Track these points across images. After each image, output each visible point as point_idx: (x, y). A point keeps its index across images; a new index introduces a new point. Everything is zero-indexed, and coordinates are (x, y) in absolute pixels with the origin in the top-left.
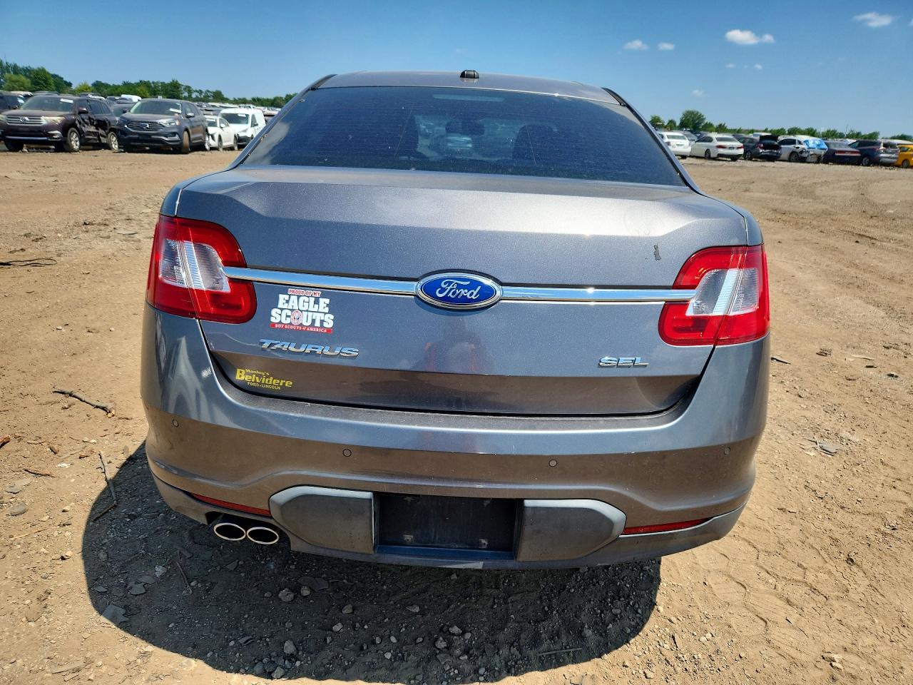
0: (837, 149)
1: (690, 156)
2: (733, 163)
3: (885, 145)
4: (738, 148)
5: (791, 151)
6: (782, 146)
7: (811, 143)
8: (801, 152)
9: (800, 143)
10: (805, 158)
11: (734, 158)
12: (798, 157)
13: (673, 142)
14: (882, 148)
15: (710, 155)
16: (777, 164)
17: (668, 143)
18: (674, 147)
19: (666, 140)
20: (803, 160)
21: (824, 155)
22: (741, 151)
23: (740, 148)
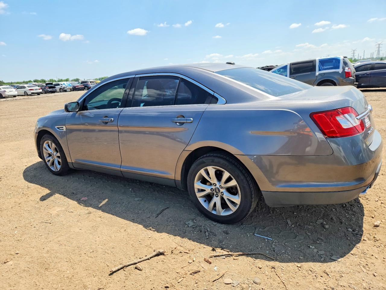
0: (76, 85)
1: (18, 96)
2: (38, 96)
3: (90, 82)
4: (39, 89)
5: (59, 88)
6: (56, 86)
7: (65, 84)
8: (64, 88)
9: (62, 85)
10: (66, 90)
11: (38, 94)
12: (64, 90)
13: (7, 90)
14: (90, 83)
15: (27, 94)
16: (56, 94)
17: (5, 91)
18: (8, 92)
19: (3, 90)
20: (65, 91)
21: (72, 88)
22: (41, 91)
23: (40, 89)
